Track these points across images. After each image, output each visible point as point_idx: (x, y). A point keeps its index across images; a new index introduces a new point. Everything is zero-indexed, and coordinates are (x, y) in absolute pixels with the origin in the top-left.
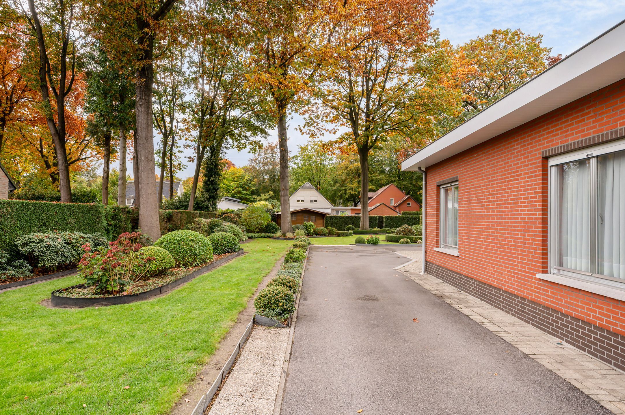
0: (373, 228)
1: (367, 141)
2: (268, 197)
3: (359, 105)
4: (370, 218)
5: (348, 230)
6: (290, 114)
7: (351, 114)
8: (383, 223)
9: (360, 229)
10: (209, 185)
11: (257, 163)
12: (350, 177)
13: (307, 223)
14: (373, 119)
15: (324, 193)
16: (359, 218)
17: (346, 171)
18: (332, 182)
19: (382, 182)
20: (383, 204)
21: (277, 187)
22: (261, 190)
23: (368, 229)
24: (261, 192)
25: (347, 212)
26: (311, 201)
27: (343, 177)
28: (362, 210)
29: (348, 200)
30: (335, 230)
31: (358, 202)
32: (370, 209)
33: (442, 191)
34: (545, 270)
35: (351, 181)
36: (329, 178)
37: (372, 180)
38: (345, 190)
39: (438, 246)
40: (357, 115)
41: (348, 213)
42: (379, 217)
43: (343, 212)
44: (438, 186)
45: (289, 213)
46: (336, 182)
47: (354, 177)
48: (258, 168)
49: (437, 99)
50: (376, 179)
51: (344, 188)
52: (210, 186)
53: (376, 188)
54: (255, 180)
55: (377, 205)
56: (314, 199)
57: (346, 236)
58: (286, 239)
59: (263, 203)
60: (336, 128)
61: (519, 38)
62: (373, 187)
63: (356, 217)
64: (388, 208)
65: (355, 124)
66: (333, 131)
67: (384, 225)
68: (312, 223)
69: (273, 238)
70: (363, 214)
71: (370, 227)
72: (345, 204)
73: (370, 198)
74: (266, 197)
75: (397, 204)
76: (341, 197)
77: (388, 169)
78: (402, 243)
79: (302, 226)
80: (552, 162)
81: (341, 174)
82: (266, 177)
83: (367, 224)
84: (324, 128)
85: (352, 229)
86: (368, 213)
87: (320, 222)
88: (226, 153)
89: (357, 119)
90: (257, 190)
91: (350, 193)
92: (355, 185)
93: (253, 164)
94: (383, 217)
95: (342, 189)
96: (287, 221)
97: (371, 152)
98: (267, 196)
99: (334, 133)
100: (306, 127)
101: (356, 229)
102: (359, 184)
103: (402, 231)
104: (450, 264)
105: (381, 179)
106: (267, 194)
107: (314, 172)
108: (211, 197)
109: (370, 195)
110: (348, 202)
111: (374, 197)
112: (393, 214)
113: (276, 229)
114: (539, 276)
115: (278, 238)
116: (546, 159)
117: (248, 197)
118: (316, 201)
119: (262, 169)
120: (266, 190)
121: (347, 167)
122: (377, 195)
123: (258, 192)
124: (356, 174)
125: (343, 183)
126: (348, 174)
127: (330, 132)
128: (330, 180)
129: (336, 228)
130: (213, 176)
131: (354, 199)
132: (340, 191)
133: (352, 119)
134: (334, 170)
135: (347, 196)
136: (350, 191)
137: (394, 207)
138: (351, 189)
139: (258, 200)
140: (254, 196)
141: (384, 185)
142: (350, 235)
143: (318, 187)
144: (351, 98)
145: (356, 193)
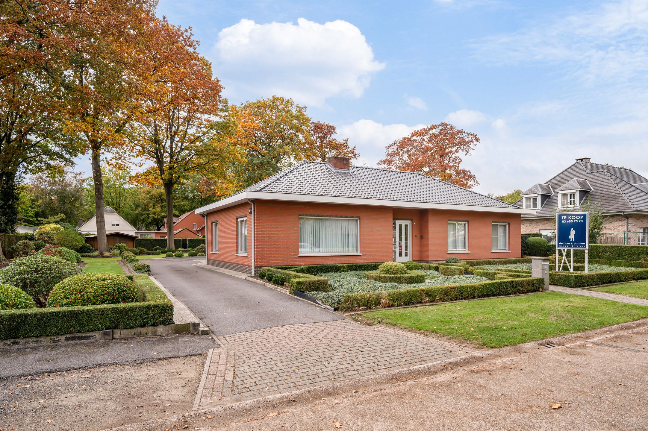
0: (178, 248)
1: (172, 178)
2: (58, 220)
3: (164, 147)
4: (175, 240)
5: (156, 250)
6: (103, 153)
7: (156, 153)
8: (186, 245)
9: (166, 249)
10: (6, 208)
11: (41, 182)
12: (153, 201)
13: (120, 245)
14: (176, 159)
15: (126, 217)
16: (166, 240)
17: (148, 196)
18: (133, 206)
19: (186, 208)
20: (186, 228)
21: (69, 209)
22: (47, 212)
23: (174, 249)
24: (48, 214)
25: (152, 235)
26: (113, 225)
27: (146, 202)
28: (168, 233)
29: (151, 224)
30: (145, 250)
31: (161, 226)
32: (175, 232)
33: (214, 226)
34: (237, 253)
35: (154, 206)
36: (130, 202)
37: (176, 206)
38: (148, 214)
39: (212, 251)
40: (162, 155)
41: (153, 237)
42: (183, 240)
43: (147, 235)
44: (212, 223)
45: (105, 236)
46: (137, 206)
47: (157, 201)
48: (42, 187)
49: (226, 154)
50: (179, 205)
51: (146, 212)
52: (7, 210)
53: (180, 213)
54: (40, 201)
55: (180, 230)
56: (116, 222)
57: (155, 254)
58: (104, 257)
59: (53, 225)
60: (142, 162)
61: (292, 105)
62: (177, 212)
63: (162, 240)
64: (190, 232)
65: (160, 161)
66: (139, 164)
67: (187, 246)
68: (124, 245)
69: (90, 256)
70: (169, 237)
71: (176, 247)
72: (147, 228)
73: (174, 223)
74: (55, 220)
75: (199, 229)
76: (143, 220)
77: (190, 195)
78: (199, 256)
79: (115, 247)
80: (239, 220)
81: (144, 199)
82: (53, 198)
83: (173, 246)
84: (130, 161)
85: (160, 249)
86: (173, 236)
87: (131, 243)
88: (24, 178)
89: (162, 158)
90: (42, 211)
91: (153, 217)
92: (158, 209)
93: (36, 183)
94: (186, 240)
95: (144, 213)
96: (103, 243)
97: (175, 186)
98: (56, 218)
99: (140, 166)
100: (114, 160)
101: (163, 250)
102: (162, 209)
103: (201, 249)
104: (216, 258)
105: (184, 206)
106: (56, 217)
107: (113, 195)
108: (9, 221)
109: (175, 219)
110: (151, 226)
111: (178, 222)
112: (195, 237)
113: (91, 250)
114: (236, 255)
115: (96, 257)
116: (237, 219)
117: (32, 219)
118: (118, 225)
119: (49, 188)
120: (54, 212)
121: (149, 192)
122: (180, 220)
123: (44, 214)
124: (159, 199)
125: (146, 208)
126: (151, 199)
127: (136, 165)
128: (132, 204)
129: (145, 248)
130: (11, 200)
131: (157, 223)
132: (142, 215)
133: (157, 158)
134: (135, 194)
135: (150, 220)
136: (153, 215)
137: (197, 231)
138: (154, 214)
139: (44, 222)
140: (39, 219)
141: (188, 211)
142: (159, 254)
143: (118, 209)
144: (157, 141)
145: (159, 217)
